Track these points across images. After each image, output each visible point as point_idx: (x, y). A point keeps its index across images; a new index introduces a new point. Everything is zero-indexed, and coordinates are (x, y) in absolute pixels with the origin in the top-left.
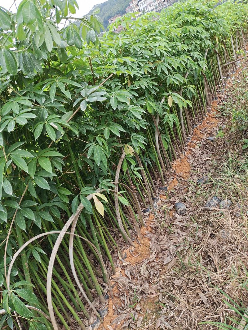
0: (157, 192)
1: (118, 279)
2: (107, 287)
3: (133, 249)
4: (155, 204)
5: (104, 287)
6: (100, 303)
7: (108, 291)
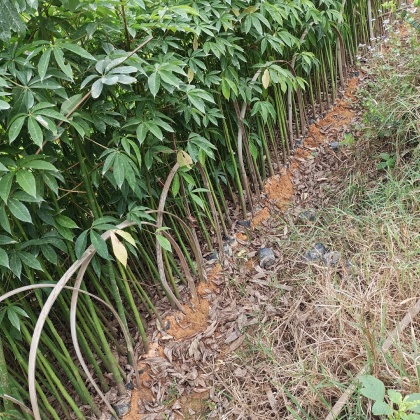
0: (233, 227)
1: (151, 361)
2: (132, 371)
3: (181, 315)
4: (227, 248)
5: (127, 371)
6: (119, 395)
7: (133, 377)
